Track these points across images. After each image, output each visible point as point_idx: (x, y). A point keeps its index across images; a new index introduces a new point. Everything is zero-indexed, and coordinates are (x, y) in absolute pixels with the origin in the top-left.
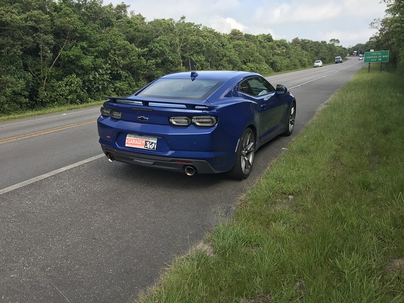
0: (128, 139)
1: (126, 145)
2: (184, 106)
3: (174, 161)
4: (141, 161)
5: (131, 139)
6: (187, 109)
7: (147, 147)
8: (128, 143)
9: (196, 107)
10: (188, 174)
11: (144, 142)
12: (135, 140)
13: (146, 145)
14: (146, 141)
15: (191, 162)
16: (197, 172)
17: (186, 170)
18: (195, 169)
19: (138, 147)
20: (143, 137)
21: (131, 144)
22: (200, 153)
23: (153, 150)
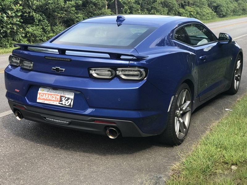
0: (40, 93)
1: (38, 101)
2: (108, 56)
3: (94, 120)
4: (54, 120)
5: (43, 94)
6: (111, 58)
7: (62, 104)
8: (39, 99)
9: (122, 57)
10: (111, 137)
11: (59, 97)
12: (49, 94)
13: (61, 101)
14: (61, 97)
15: (114, 123)
16: (121, 135)
17: (108, 131)
18: (119, 131)
19: (51, 103)
20: (58, 91)
21: (44, 99)
22: (126, 112)
23: (69, 107)
